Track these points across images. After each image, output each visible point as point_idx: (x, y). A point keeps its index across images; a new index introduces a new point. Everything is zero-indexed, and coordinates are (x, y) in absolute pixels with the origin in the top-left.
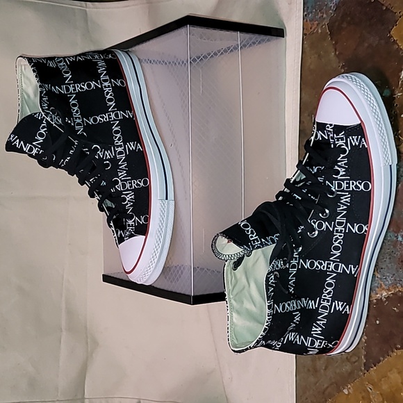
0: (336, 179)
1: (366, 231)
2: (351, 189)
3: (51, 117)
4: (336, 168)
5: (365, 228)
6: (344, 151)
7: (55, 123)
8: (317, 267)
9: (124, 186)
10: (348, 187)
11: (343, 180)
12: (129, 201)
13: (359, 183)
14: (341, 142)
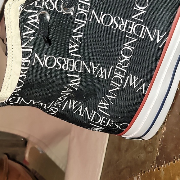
8: (114, 24)
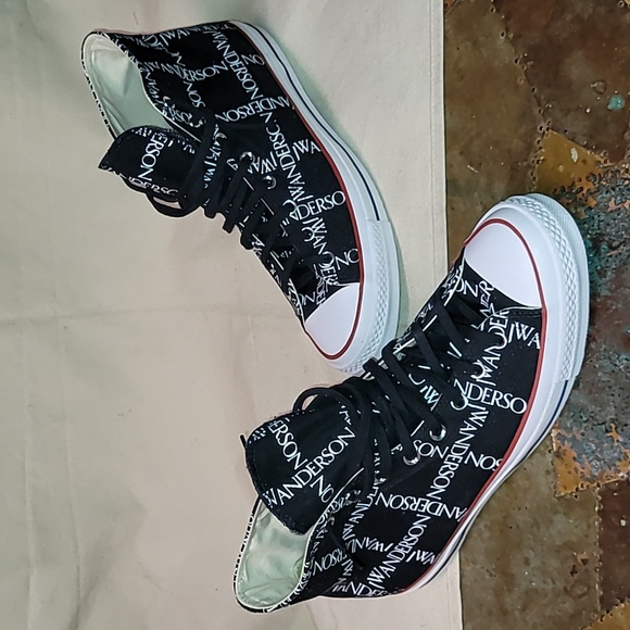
0: (474, 381)
1: (496, 467)
2: (492, 404)
3: (168, 111)
4: (479, 363)
5: (496, 463)
6: (501, 341)
7: (176, 121)
8: (405, 506)
9: (304, 211)
10: (489, 399)
11: (483, 386)
12: (316, 234)
13: (508, 397)
14: (498, 325)
